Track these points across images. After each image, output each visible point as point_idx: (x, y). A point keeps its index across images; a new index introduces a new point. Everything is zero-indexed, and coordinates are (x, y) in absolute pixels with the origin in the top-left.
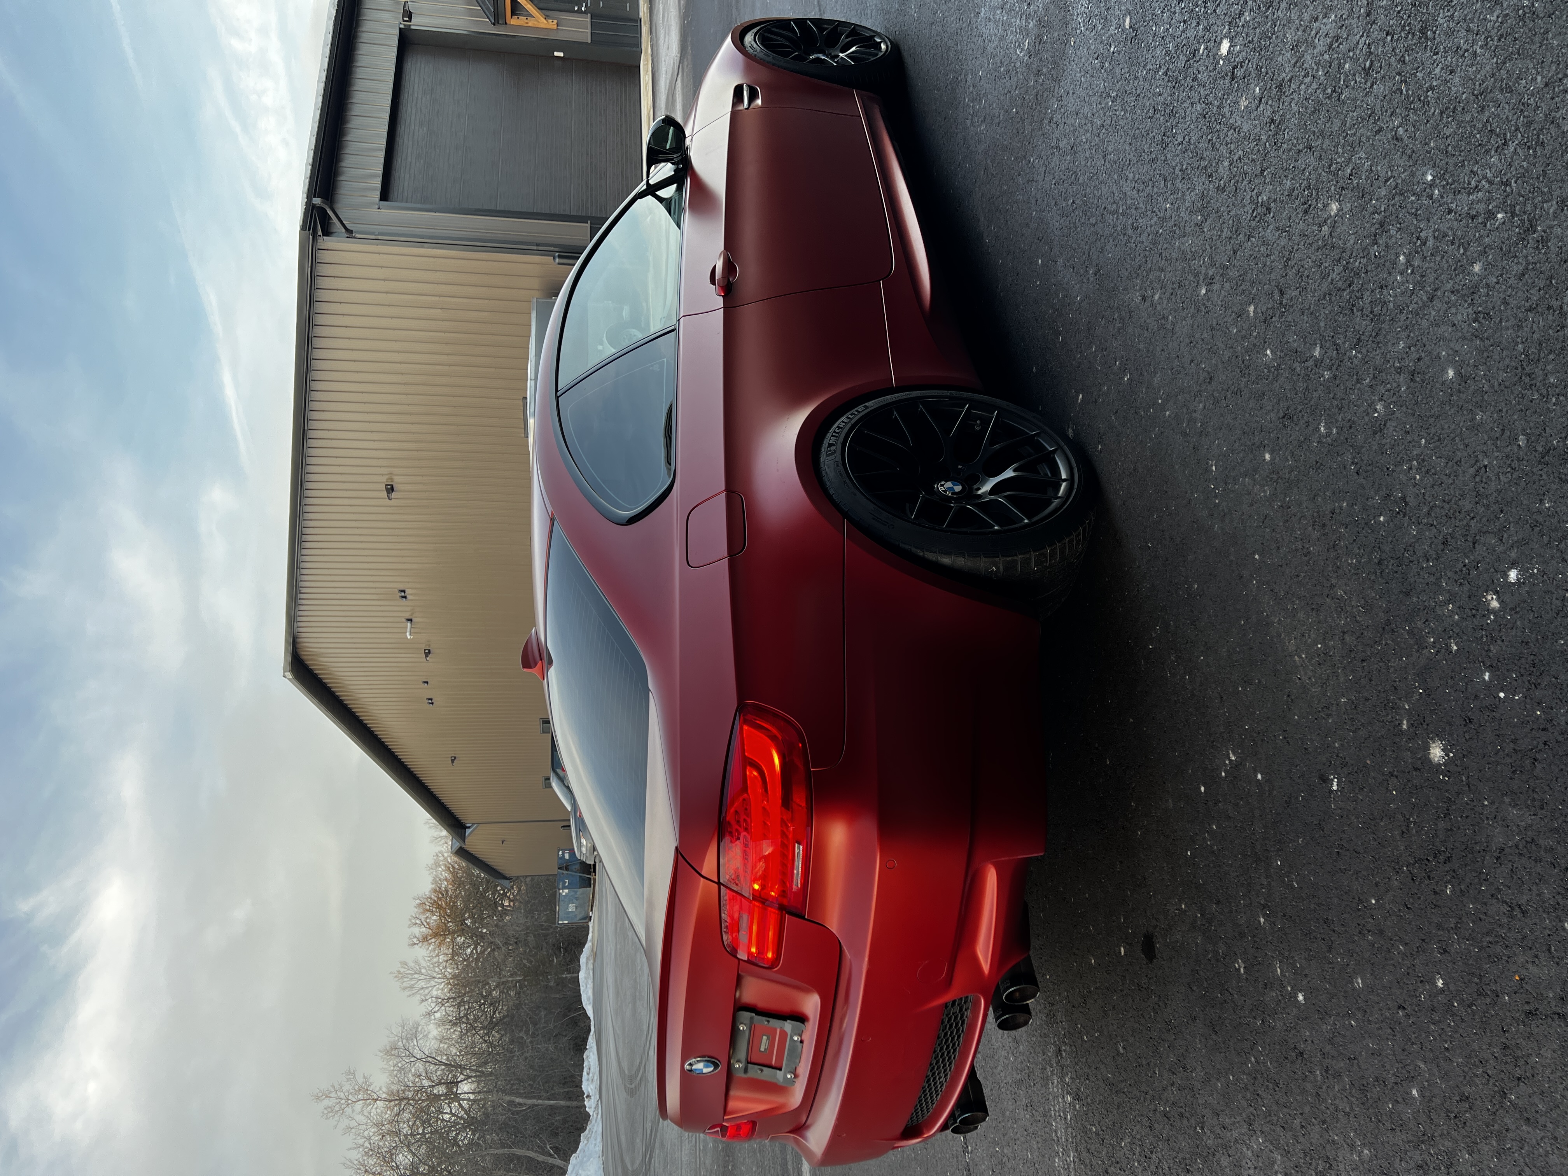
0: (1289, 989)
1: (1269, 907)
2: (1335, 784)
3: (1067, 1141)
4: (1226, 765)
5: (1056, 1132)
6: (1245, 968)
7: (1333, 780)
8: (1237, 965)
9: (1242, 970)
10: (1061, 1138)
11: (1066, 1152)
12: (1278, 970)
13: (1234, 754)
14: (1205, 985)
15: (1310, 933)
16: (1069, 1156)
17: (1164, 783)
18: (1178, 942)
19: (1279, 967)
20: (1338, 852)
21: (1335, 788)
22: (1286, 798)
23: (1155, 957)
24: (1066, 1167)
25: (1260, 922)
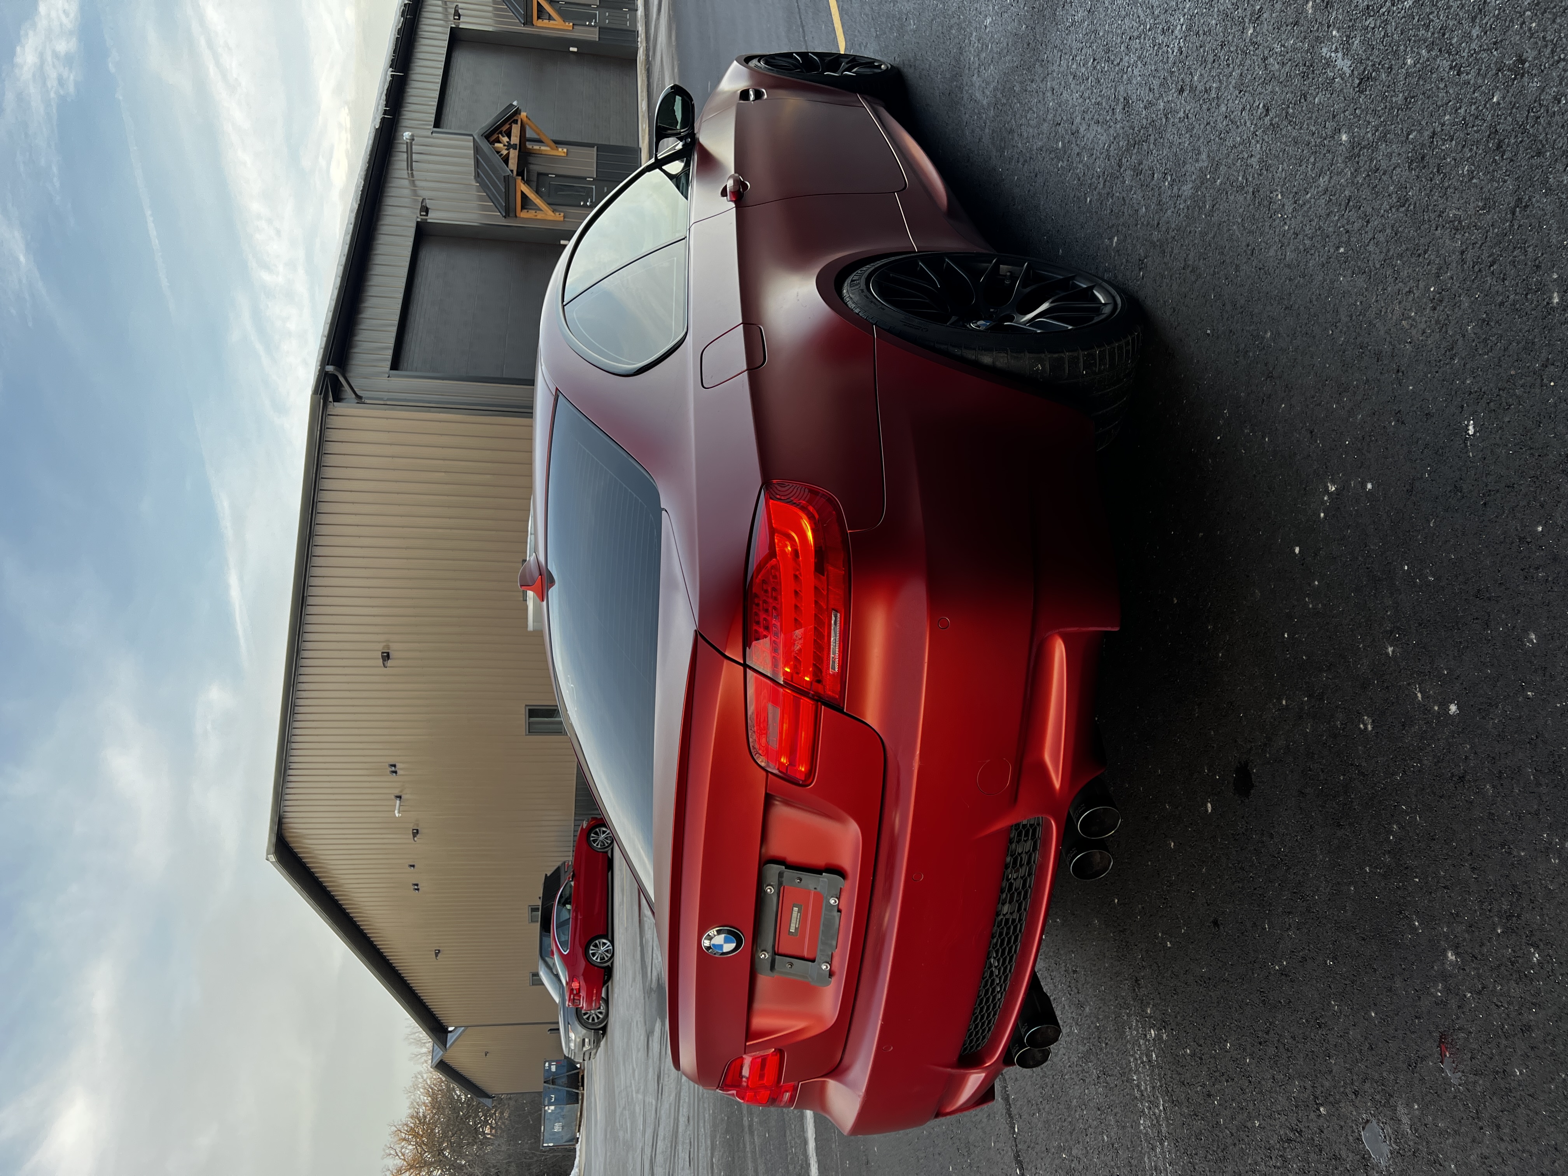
0: (1436, 708)
1: (1398, 628)
2: (1471, 428)
3: (1154, 1088)
4: (1323, 502)
5: (1138, 1086)
6: (1373, 721)
7: (1467, 425)
8: (1362, 726)
9: (1370, 728)
10: (1146, 1089)
11: (1154, 1104)
12: (1419, 695)
13: (1333, 483)
14: (1322, 777)
15: (1457, 623)
16: (1158, 1107)
17: (1248, 576)
18: (1280, 749)
19: (1420, 691)
20: (1485, 504)
21: (1471, 432)
22: (1408, 487)
23: (1253, 786)
24: (1155, 1122)
25: (1387, 654)
